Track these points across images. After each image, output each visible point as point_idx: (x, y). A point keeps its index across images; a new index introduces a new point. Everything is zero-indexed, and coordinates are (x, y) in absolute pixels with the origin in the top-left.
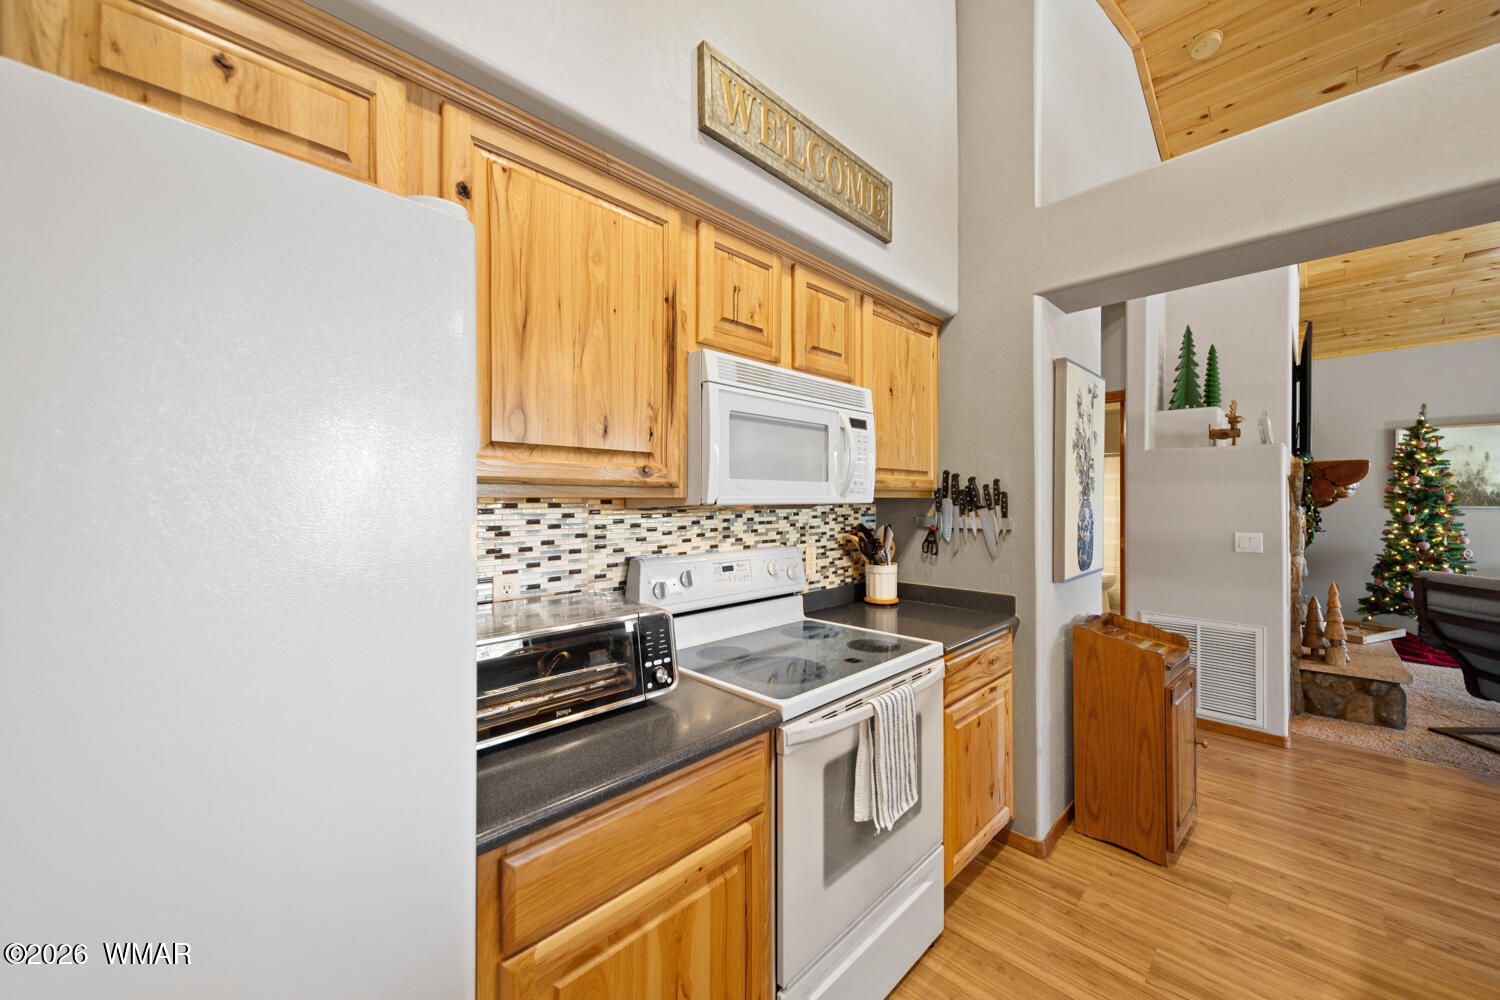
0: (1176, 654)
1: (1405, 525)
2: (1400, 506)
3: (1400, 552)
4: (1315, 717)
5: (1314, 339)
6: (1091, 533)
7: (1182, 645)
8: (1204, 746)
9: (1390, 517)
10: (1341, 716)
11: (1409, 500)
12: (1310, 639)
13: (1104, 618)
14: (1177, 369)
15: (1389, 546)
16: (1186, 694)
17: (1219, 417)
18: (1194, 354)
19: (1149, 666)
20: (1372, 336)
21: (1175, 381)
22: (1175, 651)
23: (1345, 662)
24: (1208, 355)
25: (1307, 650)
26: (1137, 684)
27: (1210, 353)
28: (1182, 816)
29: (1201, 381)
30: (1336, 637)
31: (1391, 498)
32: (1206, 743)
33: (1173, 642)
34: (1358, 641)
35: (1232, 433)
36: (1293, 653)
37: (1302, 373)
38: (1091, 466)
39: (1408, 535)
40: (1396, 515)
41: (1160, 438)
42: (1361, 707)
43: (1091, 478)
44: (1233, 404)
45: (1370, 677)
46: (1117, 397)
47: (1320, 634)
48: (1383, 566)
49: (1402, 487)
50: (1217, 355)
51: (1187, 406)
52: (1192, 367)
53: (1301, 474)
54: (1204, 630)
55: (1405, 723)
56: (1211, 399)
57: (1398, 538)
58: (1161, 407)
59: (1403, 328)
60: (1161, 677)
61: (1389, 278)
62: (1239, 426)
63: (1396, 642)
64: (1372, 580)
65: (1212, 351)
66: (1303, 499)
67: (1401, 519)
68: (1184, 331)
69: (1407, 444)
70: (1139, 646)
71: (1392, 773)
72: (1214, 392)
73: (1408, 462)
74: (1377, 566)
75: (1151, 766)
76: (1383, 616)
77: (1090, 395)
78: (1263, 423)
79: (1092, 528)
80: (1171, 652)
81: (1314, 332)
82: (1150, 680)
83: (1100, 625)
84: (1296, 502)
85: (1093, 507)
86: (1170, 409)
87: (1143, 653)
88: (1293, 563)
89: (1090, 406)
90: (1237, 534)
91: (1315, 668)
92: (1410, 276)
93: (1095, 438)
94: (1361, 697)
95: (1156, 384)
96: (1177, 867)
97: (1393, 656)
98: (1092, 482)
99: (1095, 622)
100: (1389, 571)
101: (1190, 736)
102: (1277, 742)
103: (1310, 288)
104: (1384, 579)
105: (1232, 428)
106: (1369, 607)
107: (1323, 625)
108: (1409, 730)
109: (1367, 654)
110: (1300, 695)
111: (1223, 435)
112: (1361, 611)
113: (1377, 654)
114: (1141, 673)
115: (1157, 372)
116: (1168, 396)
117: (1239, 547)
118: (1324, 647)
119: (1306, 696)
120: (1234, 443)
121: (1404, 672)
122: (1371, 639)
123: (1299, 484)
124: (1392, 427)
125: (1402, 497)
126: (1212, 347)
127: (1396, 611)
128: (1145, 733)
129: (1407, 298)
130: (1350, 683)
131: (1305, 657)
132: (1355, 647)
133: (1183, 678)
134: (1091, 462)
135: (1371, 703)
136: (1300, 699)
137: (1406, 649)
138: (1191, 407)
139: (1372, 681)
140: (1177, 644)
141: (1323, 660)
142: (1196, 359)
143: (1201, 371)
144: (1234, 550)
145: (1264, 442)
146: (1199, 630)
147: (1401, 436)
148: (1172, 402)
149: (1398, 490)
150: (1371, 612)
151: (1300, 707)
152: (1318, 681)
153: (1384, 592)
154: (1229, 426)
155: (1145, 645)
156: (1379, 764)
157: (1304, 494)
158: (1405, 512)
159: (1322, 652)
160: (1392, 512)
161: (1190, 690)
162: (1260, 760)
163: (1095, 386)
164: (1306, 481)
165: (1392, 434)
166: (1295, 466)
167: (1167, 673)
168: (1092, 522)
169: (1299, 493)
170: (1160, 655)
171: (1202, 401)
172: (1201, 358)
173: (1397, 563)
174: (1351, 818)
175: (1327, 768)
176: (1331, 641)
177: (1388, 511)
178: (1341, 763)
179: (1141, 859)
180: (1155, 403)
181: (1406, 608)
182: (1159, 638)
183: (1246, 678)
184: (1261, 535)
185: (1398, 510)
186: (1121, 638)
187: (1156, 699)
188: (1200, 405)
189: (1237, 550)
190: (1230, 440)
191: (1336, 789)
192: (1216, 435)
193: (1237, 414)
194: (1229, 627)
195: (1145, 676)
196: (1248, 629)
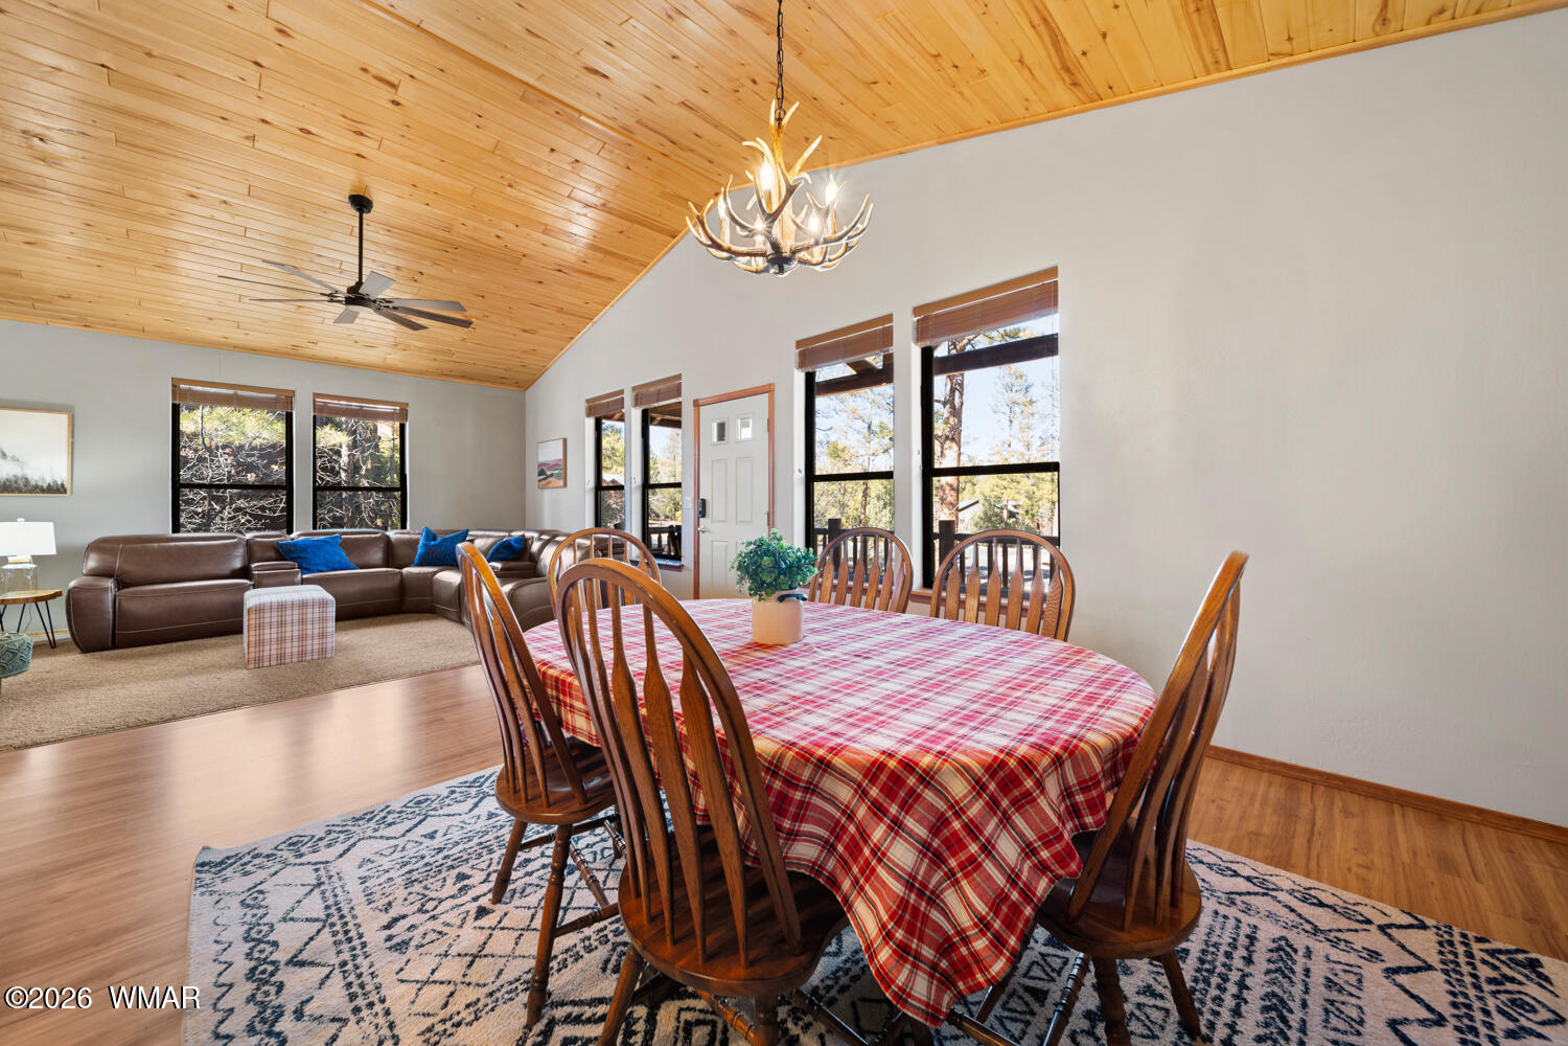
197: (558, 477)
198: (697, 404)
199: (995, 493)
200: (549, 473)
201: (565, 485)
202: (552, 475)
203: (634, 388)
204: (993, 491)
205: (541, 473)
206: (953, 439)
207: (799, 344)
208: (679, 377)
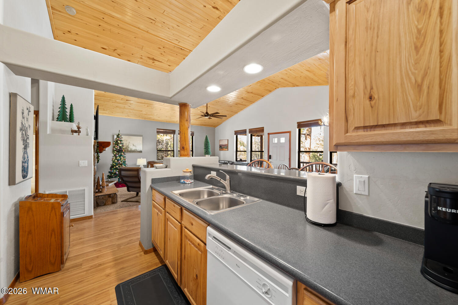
0: (63, 201)
1: (116, 157)
2: (115, 153)
3: (115, 163)
4: (99, 207)
5: (99, 109)
6: (28, 164)
7: (65, 197)
8: (72, 226)
9: (113, 155)
10: (105, 205)
11: (117, 152)
12: (98, 187)
13: (33, 195)
14: (59, 108)
15: (113, 162)
16: (68, 212)
17: (74, 126)
18: (66, 105)
19: (54, 207)
20: (109, 112)
21: (59, 112)
22: (63, 200)
23: (106, 191)
24: (70, 106)
25: (97, 191)
26: (50, 214)
27: (71, 106)
28: (66, 251)
29: (68, 114)
30: (104, 186)
31: (113, 151)
32: (73, 225)
33: (62, 197)
34: (107, 185)
35: (78, 131)
36: (94, 192)
37: (96, 118)
38: (28, 138)
39: (117, 159)
40: (115, 155)
41: (53, 130)
42: (109, 201)
43: (28, 143)
44: (79, 123)
45: (111, 193)
46: (37, 113)
47: (100, 186)
48: (112, 167)
49: (116, 148)
50: (73, 107)
51: (63, 121)
52: (65, 109)
53: (96, 145)
54: (69, 192)
55: (117, 202)
56: (71, 120)
57: (115, 160)
58: (53, 120)
59: (116, 112)
60: (60, 209)
61: (114, 100)
62: (80, 130)
63: (115, 184)
64: (109, 170)
65: (71, 105)
66: (97, 151)
67: (115, 156)
68: (62, 96)
69: (116, 139)
70: (51, 201)
71: (115, 214)
72: (72, 118)
73: (117, 143)
74: (111, 167)
75: (56, 241)
76: (112, 179)
77: (28, 111)
78: (87, 130)
79: (28, 162)
80: (62, 200)
81: (99, 107)
82: (55, 212)
83: (32, 199)
84: (95, 152)
85: (28, 154)
86: (57, 121)
87: (53, 203)
88: (94, 168)
89: (28, 115)
90: (80, 161)
91: (99, 194)
92: (117, 101)
93: (29, 127)
94: (109, 199)
95: (52, 111)
96: (65, 268)
97: (115, 187)
98: (28, 145)
99: (30, 198)
100: (113, 168)
101: (68, 225)
102: (90, 217)
103: (96, 96)
104: (112, 170)
105: (78, 130)
106: (110, 177)
107: (101, 183)
108: (118, 203)
109: (110, 188)
110: (96, 203)
111: (76, 132)
112: (107, 178)
113: (112, 187)
114: (52, 211)
115: (52, 107)
116: (56, 116)
117: (81, 165)
118: (101, 189)
119: (97, 203)
120: (79, 135)
121: (117, 190)
122: (110, 184)
123: (96, 147)
124: (113, 134)
125: (116, 151)
126: (72, 104)
127: (114, 177)
128: (53, 230)
129: (117, 106)
130: (107, 196)
131: (97, 192)
132: (107, 187)
133: (66, 207)
134: (28, 137)
135: (111, 200)
136: (95, 204)
137: (117, 185)
138: (64, 121)
139: (111, 194)
140: (64, 197)
141: (101, 192)
142: (66, 106)
143: (68, 110)
144: (79, 166)
145: (87, 135)
146: (68, 192)
147: (115, 137)
148: (57, 118)
149: (115, 149)
150: (109, 178)
151: (95, 206)
152: (100, 198)
153: (112, 173)
154: (77, 129)
155: (53, 201)
156: (113, 213)
157: (97, 150)
158: (116, 154)
159: (101, 190)
160: (114, 154)
161: (69, 210)
162: (86, 224)
163: (30, 108)
164: (97, 146)
165: (113, 136)
166: (95, 142)
167: (62, 207)
168: (28, 160)
169: (96, 149)
170: (59, 202)
171: (68, 120)
172: (68, 106)
173: (115, 166)
174: (108, 228)
175: (103, 219)
176: (103, 187)
177: (113, 154)
178: (105, 216)
179: (51, 274)
180: (51, 118)
181: (116, 176)
182: (57, 197)
183: (83, 203)
184: (87, 161)
185: (115, 154)
186: (42, 201)
187: (58, 217)
188: (67, 121)
189: (80, 166)
190: (78, 134)
191: (105, 223)
192: (73, 131)
193: (80, 126)
194: (78, 189)
195: (53, 211)
196: (83, 188)
197: (226, 148)
198: (269, 134)
199: (315, 149)
200: (223, 147)
201: (228, 150)
202: (224, 148)
203: (249, 129)
204: (315, 148)
205: (220, 147)
206: (309, 135)
207: (298, 123)
208: (263, 127)
